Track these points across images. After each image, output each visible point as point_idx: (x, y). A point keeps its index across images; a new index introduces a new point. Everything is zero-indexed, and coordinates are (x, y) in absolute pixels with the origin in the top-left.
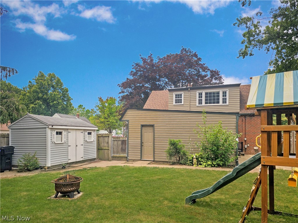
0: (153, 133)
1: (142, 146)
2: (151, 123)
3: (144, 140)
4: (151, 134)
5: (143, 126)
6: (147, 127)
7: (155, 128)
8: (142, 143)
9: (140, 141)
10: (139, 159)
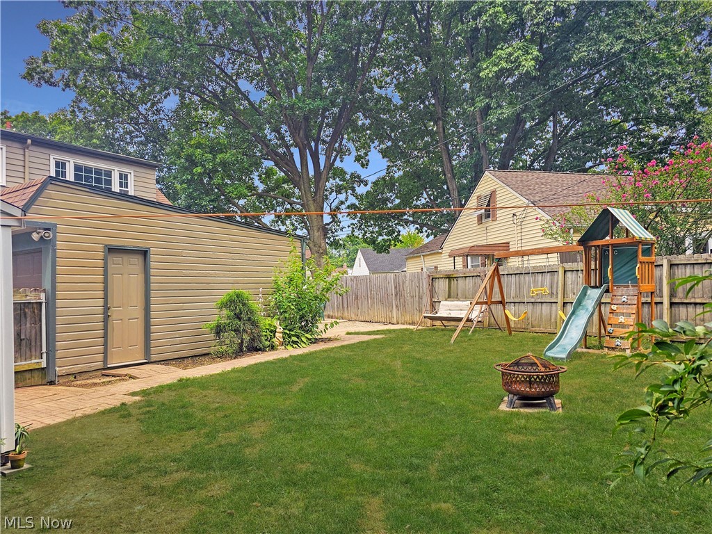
0: (141, 277)
1: (106, 318)
2: (140, 244)
3: (114, 300)
4: (136, 279)
5: (111, 250)
6: (122, 255)
7: (153, 258)
8: (106, 308)
9: (101, 302)
10: (100, 365)
